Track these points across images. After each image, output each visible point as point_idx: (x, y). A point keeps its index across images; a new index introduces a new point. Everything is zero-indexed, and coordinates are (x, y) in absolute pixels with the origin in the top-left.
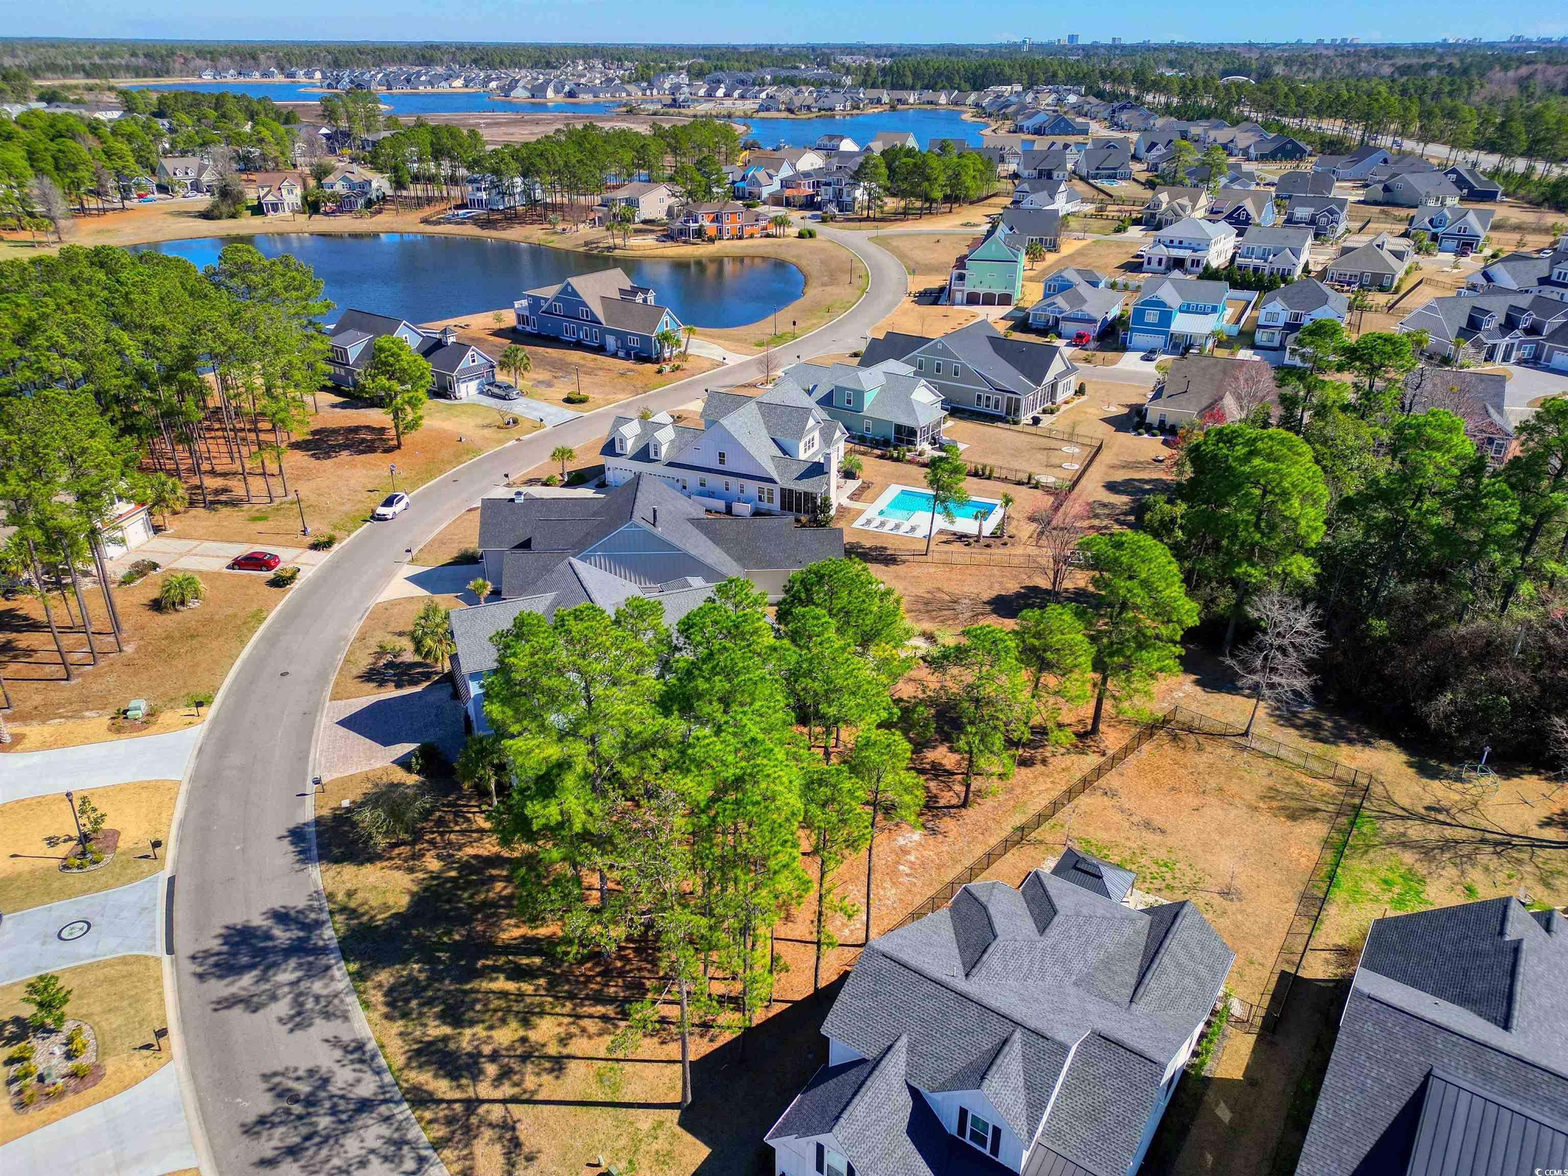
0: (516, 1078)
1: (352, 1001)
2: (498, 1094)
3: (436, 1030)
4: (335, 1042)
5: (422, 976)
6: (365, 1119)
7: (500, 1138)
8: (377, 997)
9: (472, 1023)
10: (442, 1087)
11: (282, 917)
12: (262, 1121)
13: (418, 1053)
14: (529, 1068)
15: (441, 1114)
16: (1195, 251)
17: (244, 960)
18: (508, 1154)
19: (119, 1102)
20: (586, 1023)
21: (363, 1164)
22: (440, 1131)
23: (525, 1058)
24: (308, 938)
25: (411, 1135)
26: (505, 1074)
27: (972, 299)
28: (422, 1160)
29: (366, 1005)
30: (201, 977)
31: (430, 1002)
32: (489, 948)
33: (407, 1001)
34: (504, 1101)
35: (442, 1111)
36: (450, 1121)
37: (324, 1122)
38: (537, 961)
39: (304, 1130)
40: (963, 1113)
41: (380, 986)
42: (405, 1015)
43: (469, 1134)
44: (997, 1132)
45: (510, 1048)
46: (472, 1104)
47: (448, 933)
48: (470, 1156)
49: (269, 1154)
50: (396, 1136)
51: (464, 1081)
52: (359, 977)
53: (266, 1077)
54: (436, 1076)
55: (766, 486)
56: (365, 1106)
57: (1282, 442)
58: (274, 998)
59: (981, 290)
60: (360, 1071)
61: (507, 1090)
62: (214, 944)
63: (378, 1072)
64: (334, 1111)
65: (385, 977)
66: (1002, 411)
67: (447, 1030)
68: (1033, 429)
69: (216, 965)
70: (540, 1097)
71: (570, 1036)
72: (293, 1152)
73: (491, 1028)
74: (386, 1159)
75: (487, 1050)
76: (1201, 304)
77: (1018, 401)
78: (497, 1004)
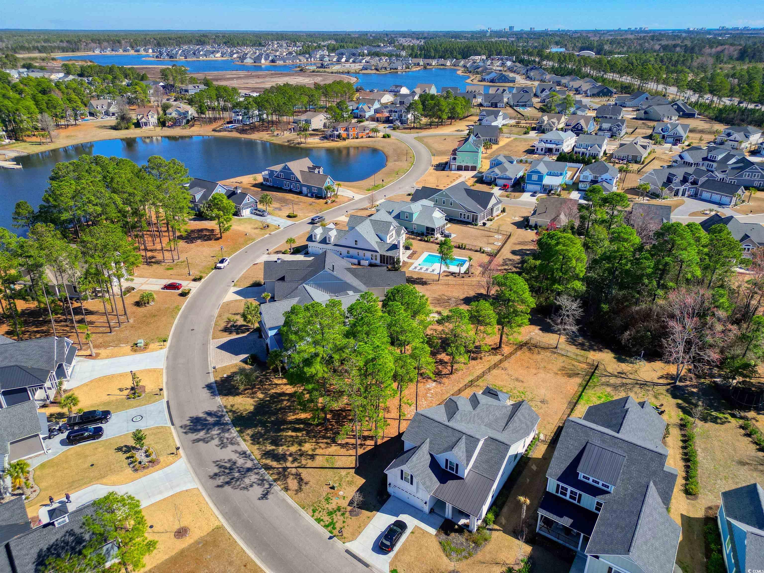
0: (299, 461)
1: (239, 439)
2: (294, 465)
3: (270, 447)
4: (236, 452)
5: (263, 431)
6: (249, 473)
7: (296, 478)
8: (248, 438)
9: (282, 445)
10: (274, 464)
11: (209, 414)
12: (216, 474)
13: (265, 454)
14: (303, 458)
16: (557, 145)
17: (200, 427)
18: (299, 482)
19: (167, 470)
20: (320, 444)
21: (251, 486)
22: (276, 477)
23: (301, 455)
24: (220, 421)
25: (266, 478)
26: (295, 460)
27: (460, 168)
28: (270, 485)
29: (245, 440)
30: (186, 433)
31: (267, 439)
32: (285, 422)
33: (259, 439)
34: (296, 468)
35: (275, 471)
36: (279, 474)
37: (237, 475)
38: (302, 426)
39: (230, 477)
40: (447, 460)
41: (248, 434)
42: (258, 443)
43: (286, 477)
44: (457, 465)
45: (295, 452)
46: (285, 469)
47: (269, 417)
48: (287, 483)
49: (220, 484)
50: (261, 478)
51: (281, 462)
52: (240, 432)
53: (214, 462)
54: (272, 461)
55: (374, 254)
56: (249, 470)
57: (569, 239)
58: (212, 439)
59: (463, 164)
60: (246, 460)
61: (296, 464)
62: (188, 423)
63: (252, 460)
64: (239, 471)
65: (250, 432)
66: (470, 220)
67: (274, 447)
68: (483, 228)
69: (190, 429)
70: (307, 466)
71: (316, 449)
72: (228, 483)
73: (288, 446)
74: (259, 484)
75: (288, 453)
76: (556, 172)
77: (477, 216)
78: (289, 439)
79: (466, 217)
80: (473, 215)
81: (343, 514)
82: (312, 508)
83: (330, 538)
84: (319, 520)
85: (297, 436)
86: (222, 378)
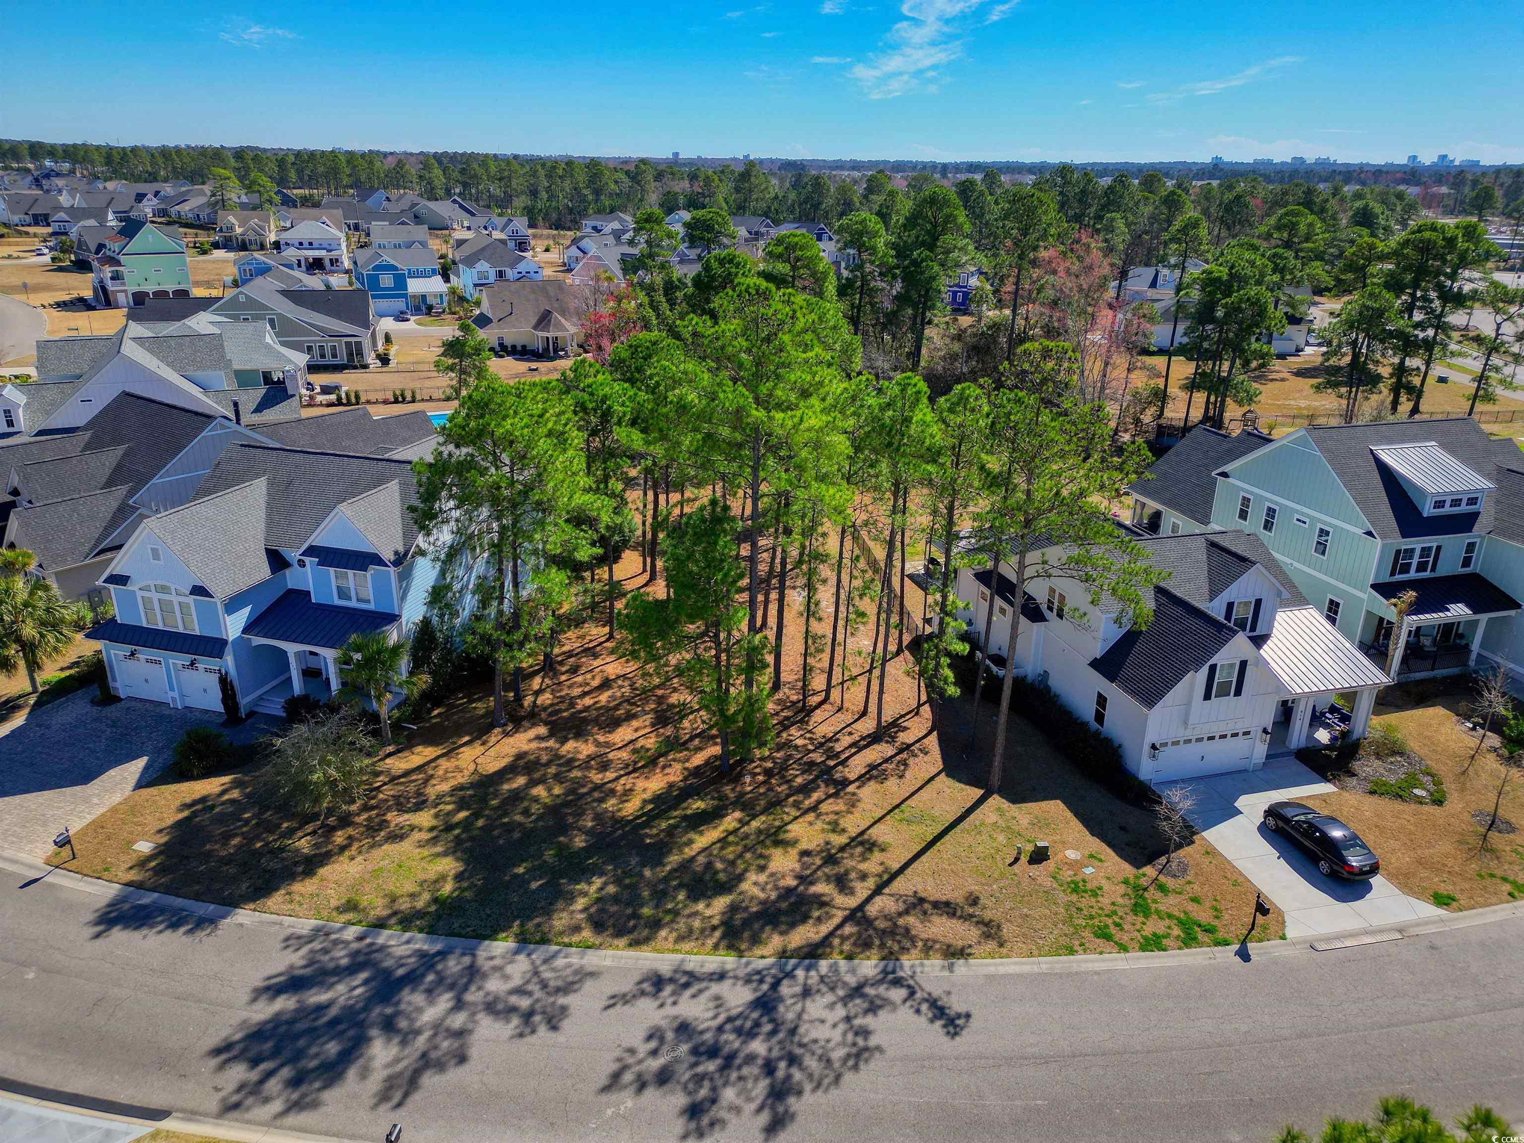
0: (853, 875)
1: (567, 960)
2: (862, 894)
3: (715, 907)
4: (622, 998)
5: (609, 889)
7: (925, 913)
8: (593, 937)
9: (738, 879)
10: (806, 933)
11: (292, 985)
12: (693, 1111)
13: (731, 936)
14: (849, 862)
15: (847, 947)
18: (953, 915)
20: (824, 807)
21: (860, 1032)
23: (832, 861)
25: (852, 980)
26: (840, 881)
29: (593, 950)
31: (660, 895)
32: (632, 827)
33: (635, 916)
34: (878, 891)
35: (843, 944)
36: (865, 942)
37: (758, 1047)
38: (696, 804)
39: (753, 1071)
41: (574, 929)
42: (655, 925)
43: (897, 932)
45: (805, 866)
46: (856, 915)
48: (931, 943)
49: (763, 1117)
50: (841, 993)
51: (816, 914)
52: (533, 940)
54: (782, 933)
56: (765, 1004)
58: (462, 1033)
60: (701, 991)
61: (864, 886)
64: (748, 1034)
65: (565, 919)
67: (724, 900)
69: (292, 1083)
70: (896, 866)
71: (834, 823)
72: (780, 1092)
73: (761, 868)
74: (870, 1011)
75: (791, 882)
76: (421, 268)
77: (359, 344)
78: (730, 852)
79: (328, 352)
80: (348, 344)
81: (1162, 888)
82: (1086, 934)
83: (1244, 955)
84: (1153, 943)
85: (735, 832)
86: (142, 863)
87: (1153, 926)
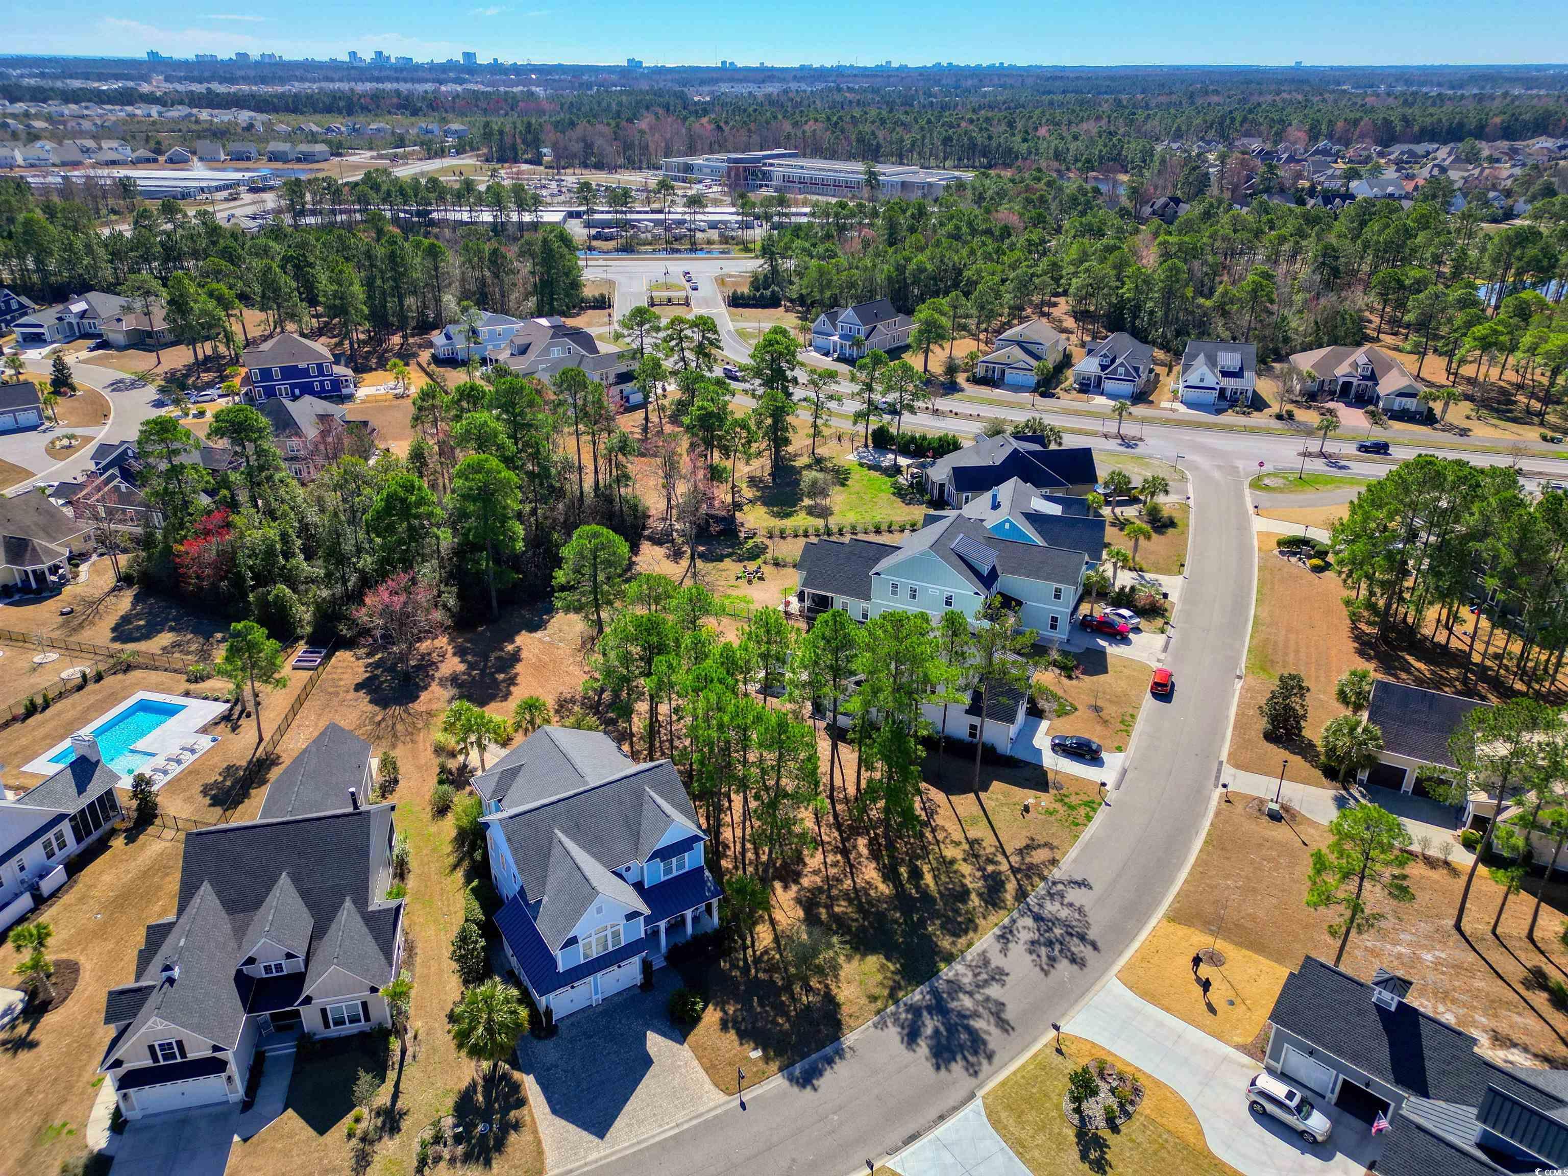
0: (990, 856)
1: (970, 955)
2: (1004, 861)
3: (975, 901)
4: (1004, 951)
5: (938, 922)
6: (1045, 914)
7: (1027, 854)
8: (963, 941)
9: (963, 885)
10: (1011, 886)
11: (912, 1036)
12: (1073, 961)
13: (994, 905)
14: (982, 852)
15: (1027, 882)
17: (964, 1036)
18: (1034, 849)
20: (939, 838)
21: (1071, 905)
22: (1036, 879)
23: (977, 856)
25: (1044, 892)
26: (990, 861)
28: (1054, 883)
29: (970, 945)
30: (990, 1057)
31: (957, 912)
32: (901, 899)
33: (960, 923)
34: (1007, 857)
35: (1025, 882)
36: (1029, 877)
37: (1058, 931)
38: (903, 870)
39: (1068, 938)
41: (954, 943)
42: (971, 921)
43: (1031, 866)
45: (973, 864)
46: (1014, 871)
47: (896, 921)
48: (1043, 863)
49: (1089, 947)
50: (1048, 898)
51: (1002, 878)
52: (949, 958)
53: (1046, 973)
54: (1005, 893)
56: (1038, 918)
58: (988, 999)
60: (1017, 929)
61: (1000, 858)
62: (957, 1067)
63: (1014, 921)
64: (1050, 930)
65: (945, 943)
67: (973, 896)
69: (976, 1053)
70: (996, 843)
71: (952, 842)
72: (1082, 938)
73: (963, 876)
74: (1063, 897)
75: (979, 873)
78: (944, 878)
81: (1065, 795)
82: (1072, 827)
83: (1109, 805)
84: (1089, 818)
85: (933, 869)
86: (766, 1059)
87: (1083, 811)
